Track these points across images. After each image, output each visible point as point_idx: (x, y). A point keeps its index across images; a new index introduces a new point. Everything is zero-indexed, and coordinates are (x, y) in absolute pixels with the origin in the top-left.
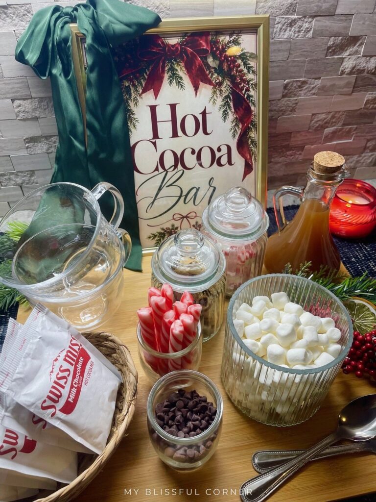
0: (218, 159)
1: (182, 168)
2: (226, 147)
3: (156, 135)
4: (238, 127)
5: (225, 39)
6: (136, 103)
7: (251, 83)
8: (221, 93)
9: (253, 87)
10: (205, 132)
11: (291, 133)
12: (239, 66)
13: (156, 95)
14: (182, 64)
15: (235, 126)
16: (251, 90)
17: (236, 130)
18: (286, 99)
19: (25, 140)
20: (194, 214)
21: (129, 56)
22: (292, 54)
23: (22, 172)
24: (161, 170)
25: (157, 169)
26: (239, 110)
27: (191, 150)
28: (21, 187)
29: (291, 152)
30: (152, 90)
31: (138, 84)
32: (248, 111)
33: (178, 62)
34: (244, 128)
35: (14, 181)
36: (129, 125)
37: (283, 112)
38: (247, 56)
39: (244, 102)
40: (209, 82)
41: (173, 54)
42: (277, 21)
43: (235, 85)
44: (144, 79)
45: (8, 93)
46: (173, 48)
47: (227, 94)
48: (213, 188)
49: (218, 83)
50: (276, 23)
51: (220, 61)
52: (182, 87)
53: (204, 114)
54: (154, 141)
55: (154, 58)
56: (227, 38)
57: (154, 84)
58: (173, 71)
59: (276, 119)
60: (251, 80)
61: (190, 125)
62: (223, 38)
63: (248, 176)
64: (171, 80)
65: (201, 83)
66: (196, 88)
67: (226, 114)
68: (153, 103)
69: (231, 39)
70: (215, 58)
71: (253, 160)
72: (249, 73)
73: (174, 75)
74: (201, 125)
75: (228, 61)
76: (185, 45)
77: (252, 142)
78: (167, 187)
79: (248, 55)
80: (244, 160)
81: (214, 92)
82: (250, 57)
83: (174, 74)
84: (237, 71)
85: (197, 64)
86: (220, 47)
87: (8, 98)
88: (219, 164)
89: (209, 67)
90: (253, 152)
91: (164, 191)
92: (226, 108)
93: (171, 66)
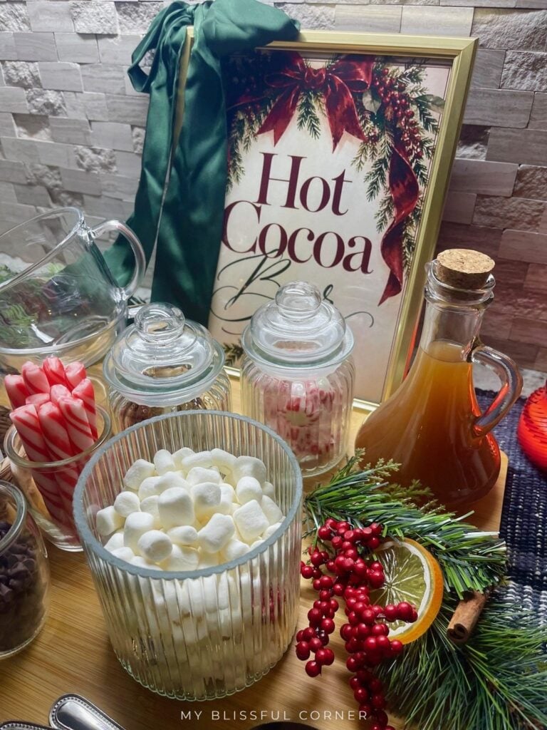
0: (346, 258)
1: (289, 257)
2: (363, 242)
3: (263, 198)
4: (390, 214)
5: (397, 70)
6: (247, 145)
7: (427, 145)
8: (373, 153)
9: (428, 153)
10: (336, 209)
11: (528, 264)
12: (413, 114)
13: (277, 139)
14: (323, 100)
15: (385, 210)
16: (424, 157)
17: (385, 217)
18: (520, 199)
21: (253, 78)
22: (535, 120)
24: (258, 251)
25: (253, 249)
26: (398, 186)
27: (308, 232)
30: (272, 131)
31: (255, 120)
32: (412, 191)
33: (318, 96)
34: (400, 217)
36: (232, 175)
37: (515, 223)
38: (429, 101)
39: (409, 176)
40: (357, 132)
41: (314, 84)
42: (508, 57)
43: (399, 144)
44: (266, 113)
45: (127, 116)
46: (315, 74)
47: (383, 157)
48: (329, 302)
49: (372, 136)
50: (506, 61)
51: (382, 102)
52: (315, 133)
53: (340, 180)
54: (258, 205)
55: (285, 86)
56: (402, 69)
57: (277, 124)
58: (308, 107)
59: (501, 232)
60: (426, 141)
61: (315, 194)
62: (394, 67)
63: (389, 300)
64: (302, 121)
66: (336, 139)
67: (374, 188)
68: (270, 151)
69: (408, 71)
70: (375, 96)
71: (404, 274)
72: (427, 129)
74: (333, 196)
75: (395, 104)
76: (333, 72)
77: (409, 244)
78: (262, 279)
79: (431, 100)
80: (390, 270)
81: (363, 150)
82: (433, 103)
83: (308, 113)
84: (406, 122)
85: (346, 102)
86: (387, 82)
87: (125, 122)
88: (347, 266)
89: (362, 110)
90: (407, 261)
91: (257, 285)
92: (377, 179)
93: (307, 100)
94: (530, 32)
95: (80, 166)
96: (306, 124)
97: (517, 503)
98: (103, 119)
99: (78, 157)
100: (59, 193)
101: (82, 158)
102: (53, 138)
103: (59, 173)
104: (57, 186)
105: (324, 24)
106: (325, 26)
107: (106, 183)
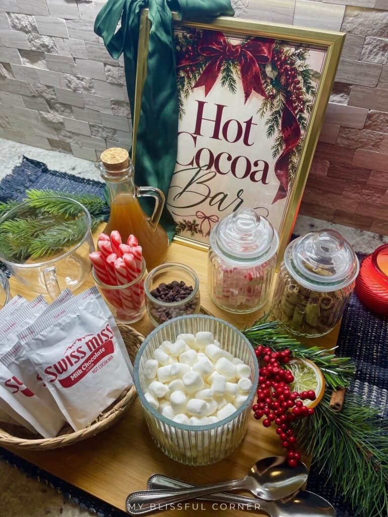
0: (252, 173)
1: (215, 171)
2: (264, 164)
3: (198, 131)
4: (281, 147)
5: (290, 50)
6: (187, 95)
7: (308, 104)
8: (272, 107)
9: (308, 109)
10: (246, 142)
11: (371, 170)
12: (299, 82)
13: (207, 92)
14: (239, 68)
15: (278, 145)
16: (305, 111)
17: (278, 149)
18: (369, 131)
19: (111, 101)
20: (216, 218)
21: (190, 48)
22: (382, 82)
23: (107, 128)
24: (195, 165)
25: (192, 163)
26: (287, 129)
27: (228, 155)
28: (105, 140)
29: (367, 191)
30: (204, 86)
31: (192, 78)
32: (297, 133)
33: (235, 64)
34: (287, 150)
35: (101, 134)
37: (364, 145)
38: (310, 74)
40: (262, 93)
41: (231, 55)
42: (367, 41)
43: (289, 102)
44: (199, 73)
45: (101, 57)
46: (233, 49)
47: (277, 109)
48: (240, 200)
49: (271, 95)
50: (365, 43)
51: (279, 73)
52: (233, 90)
53: (249, 123)
54: (195, 136)
55: (213, 55)
56: (293, 50)
57: (207, 82)
58: (228, 72)
59: (355, 150)
60: (307, 101)
61: (232, 131)
62: (288, 48)
63: (278, 201)
64: (224, 81)
65: (253, 91)
66: (247, 96)
67: (272, 130)
68: (202, 100)
69: (297, 52)
70: (274, 68)
71: (289, 186)
72: (308, 93)
73: (228, 77)
74: (244, 133)
75: (287, 74)
76: (245, 48)
77: (293, 167)
78: (197, 183)
79: (312, 73)
80: (280, 183)
81: (265, 104)
82: (313, 76)
83: (228, 75)
84: (294, 87)
85: (254, 70)
86: (283, 58)
87: (101, 62)
88: (253, 179)
89: (265, 76)
90: (291, 178)
91: (194, 187)
92: (274, 124)
93: (227, 66)
94: (383, 26)
95: (69, 87)
96: (227, 83)
97: (349, 327)
98: (83, 58)
99: (67, 82)
100: (55, 104)
101: (70, 82)
102: (48, 67)
103: (54, 91)
104: (53, 99)
105: (240, 7)
106: (241, 9)
107: (87, 99)
